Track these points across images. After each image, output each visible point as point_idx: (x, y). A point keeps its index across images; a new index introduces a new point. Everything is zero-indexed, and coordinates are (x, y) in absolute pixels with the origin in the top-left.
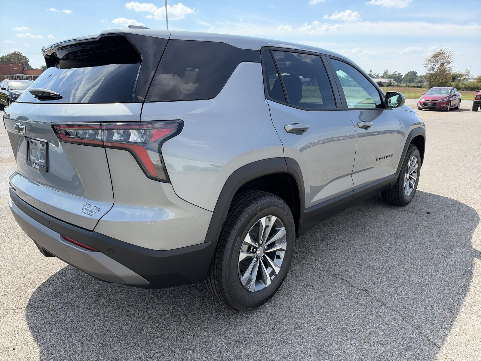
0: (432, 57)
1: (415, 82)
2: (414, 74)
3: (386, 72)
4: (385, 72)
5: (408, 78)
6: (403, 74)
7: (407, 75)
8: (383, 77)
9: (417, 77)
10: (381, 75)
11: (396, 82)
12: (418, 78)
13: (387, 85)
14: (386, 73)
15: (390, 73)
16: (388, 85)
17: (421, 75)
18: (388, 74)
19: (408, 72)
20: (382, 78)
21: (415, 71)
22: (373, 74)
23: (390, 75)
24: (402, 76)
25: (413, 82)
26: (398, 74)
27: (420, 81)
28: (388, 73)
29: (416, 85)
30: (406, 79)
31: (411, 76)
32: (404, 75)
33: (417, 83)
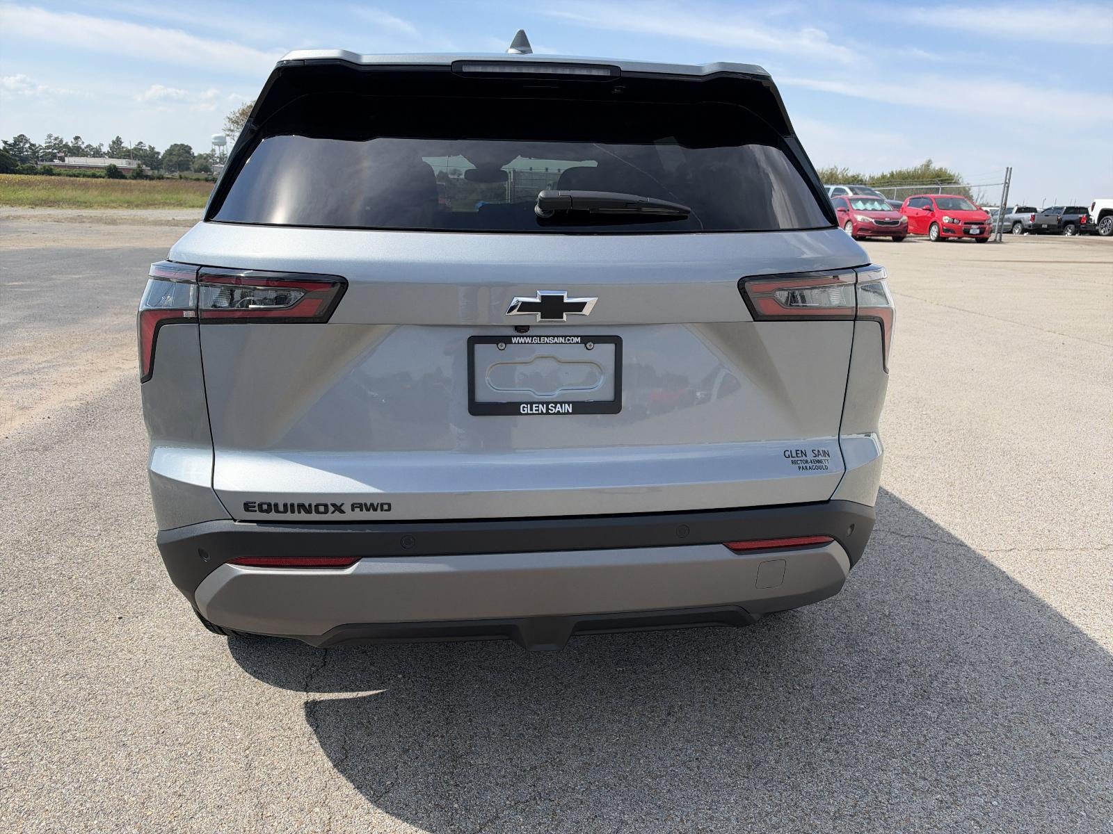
0: (238, 115)
1: (192, 169)
2: (186, 149)
3: (118, 142)
4: (114, 142)
5: (175, 159)
6: (162, 149)
7: (170, 152)
8: (111, 155)
9: (194, 157)
10: (105, 149)
11: (149, 168)
12: (196, 159)
13: (133, 176)
14: (118, 144)
15: (129, 143)
16: (135, 175)
17: (202, 153)
18: (123, 147)
19: (170, 146)
20: (110, 157)
21: (186, 144)
22: (83, 146)
23: (128, 151)
24: (158, 153)
25: (188, 169)
26: (147, 148)
27: (203, 167)
28: (123, 145)
29: (196, 175)
30: (170, 161)
31: (180, 155)
32: (162, 152)
33: (196, 171)
